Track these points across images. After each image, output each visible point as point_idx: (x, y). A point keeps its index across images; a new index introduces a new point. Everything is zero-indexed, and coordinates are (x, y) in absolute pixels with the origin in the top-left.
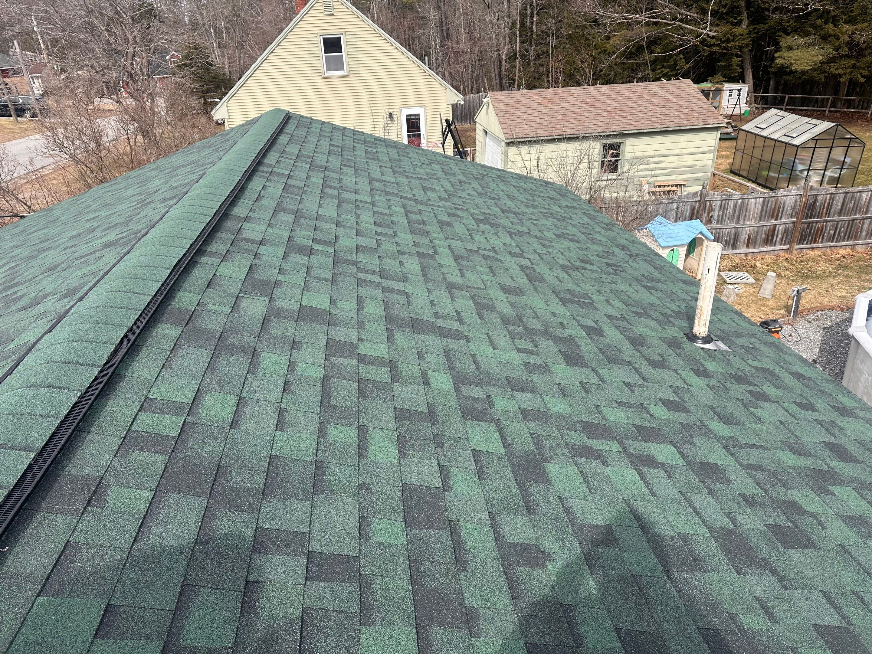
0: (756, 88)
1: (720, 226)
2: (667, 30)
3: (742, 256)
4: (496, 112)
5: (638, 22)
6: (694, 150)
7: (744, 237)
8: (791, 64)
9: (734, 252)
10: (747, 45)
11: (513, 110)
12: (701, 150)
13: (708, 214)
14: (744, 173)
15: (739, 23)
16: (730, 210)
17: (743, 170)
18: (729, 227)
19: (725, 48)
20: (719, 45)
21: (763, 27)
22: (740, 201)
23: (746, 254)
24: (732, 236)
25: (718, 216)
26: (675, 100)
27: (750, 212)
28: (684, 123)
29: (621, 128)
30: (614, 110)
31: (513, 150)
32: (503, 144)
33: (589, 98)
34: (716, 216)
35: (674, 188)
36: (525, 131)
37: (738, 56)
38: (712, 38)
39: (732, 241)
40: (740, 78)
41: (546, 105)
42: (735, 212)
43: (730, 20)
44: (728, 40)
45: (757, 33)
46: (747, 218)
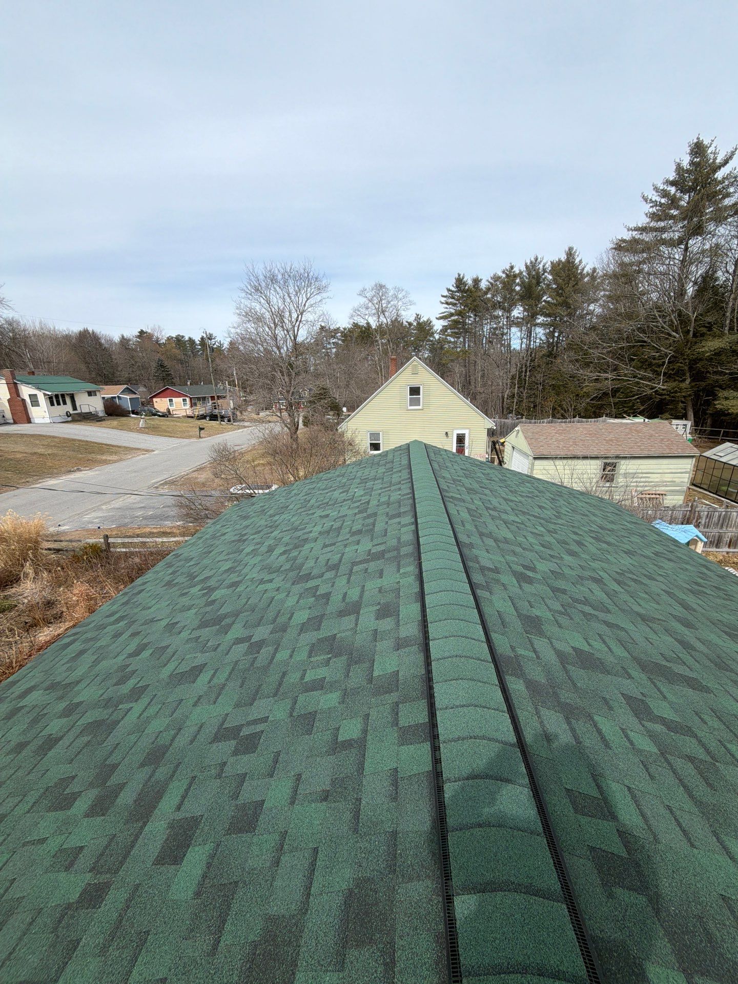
0: (696, 423)
1: (706, 530)
2: (628, 384)
3: (725, 554)
4: (526, 437)
5: (607, 379)
6: (674, 471)
7: (726, 539)
8: (729, 409)
9: (718, 550)
10: (690, 395)
11: (537, 436)
12: (679, 471)
13: (697, 521)
14: (705, 487)
15: (684, 380)
16: (715, 519)
17: (704, 484)
18: (715, 531)
19: (673, 397)
20: (668, 395)
21: (703, 384)
22: (724, 513)
23: (728, 553)
24: (717, 538)
25: (705, 522)
26: (657, 435)
27: (732, 521)
28: (666, 452)
29: (618, 453)
30: (611, 440)
31: (537, 462)
32: (531, 458)
33: (591, 431)
34: (703, 522)
35: (658, 496)
36: (545, 452)
37: (683, 402)
38: (663, 390)
39: (716, 542)
40: (684, 417)
41: (560, 434)
42: (719, 521)
43: (677, 378)
44: (676, 392)
45: (698, 387)
46: (729, 526)
